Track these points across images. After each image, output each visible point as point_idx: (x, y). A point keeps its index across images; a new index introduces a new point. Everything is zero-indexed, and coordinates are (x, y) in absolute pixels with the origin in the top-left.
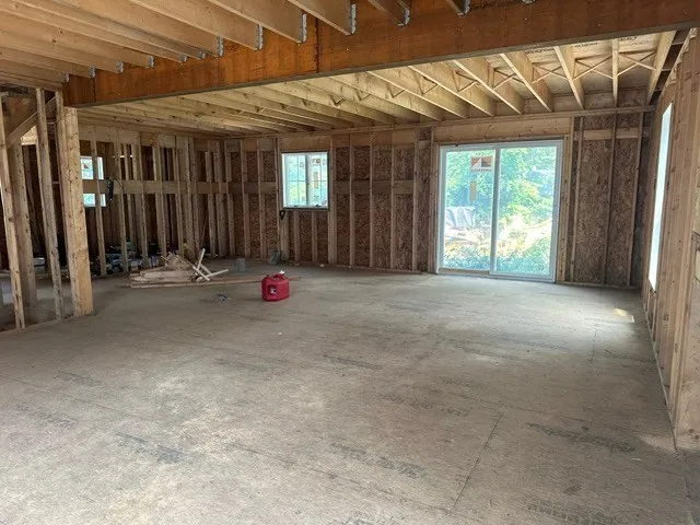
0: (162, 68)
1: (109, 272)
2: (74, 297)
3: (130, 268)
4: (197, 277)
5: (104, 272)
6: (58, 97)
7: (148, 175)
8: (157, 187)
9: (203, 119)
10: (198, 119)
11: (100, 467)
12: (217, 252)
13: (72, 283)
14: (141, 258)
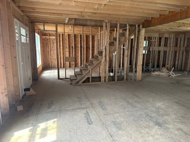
0: (171, 14)
1: (146, 71)
2: (137, 76)
3: (151, 70)
4: (170, 75)
5: (144, 71)
6: (141, 26)
7: (160, 45)
8: (162, 49)
9: (180, 28)
10: (178, 28)
11: (140, 120)
12: (177, 69)
13: (137, 72)
14: (154, 68)
